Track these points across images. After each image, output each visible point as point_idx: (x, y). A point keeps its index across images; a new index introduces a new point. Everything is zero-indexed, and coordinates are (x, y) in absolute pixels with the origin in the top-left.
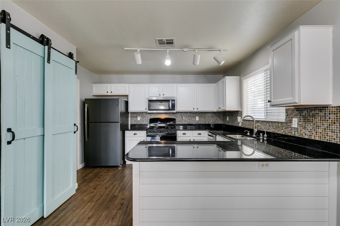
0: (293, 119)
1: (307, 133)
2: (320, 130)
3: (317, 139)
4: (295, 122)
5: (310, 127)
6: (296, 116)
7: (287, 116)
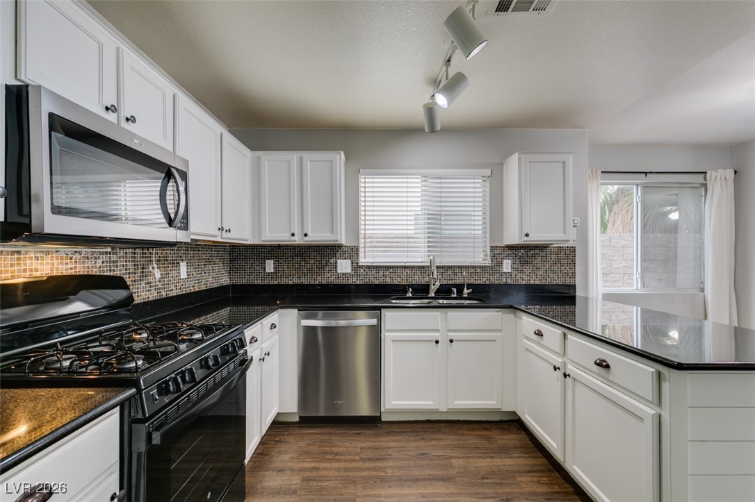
0: (504, 261)
1: (525, 277)
2: (541, 273)
3: (537, 282)
4: (507, 266)
5: (528, 269)
6: (508, 257)
7: (493, 256)
